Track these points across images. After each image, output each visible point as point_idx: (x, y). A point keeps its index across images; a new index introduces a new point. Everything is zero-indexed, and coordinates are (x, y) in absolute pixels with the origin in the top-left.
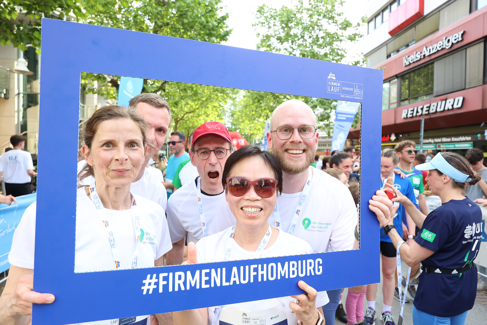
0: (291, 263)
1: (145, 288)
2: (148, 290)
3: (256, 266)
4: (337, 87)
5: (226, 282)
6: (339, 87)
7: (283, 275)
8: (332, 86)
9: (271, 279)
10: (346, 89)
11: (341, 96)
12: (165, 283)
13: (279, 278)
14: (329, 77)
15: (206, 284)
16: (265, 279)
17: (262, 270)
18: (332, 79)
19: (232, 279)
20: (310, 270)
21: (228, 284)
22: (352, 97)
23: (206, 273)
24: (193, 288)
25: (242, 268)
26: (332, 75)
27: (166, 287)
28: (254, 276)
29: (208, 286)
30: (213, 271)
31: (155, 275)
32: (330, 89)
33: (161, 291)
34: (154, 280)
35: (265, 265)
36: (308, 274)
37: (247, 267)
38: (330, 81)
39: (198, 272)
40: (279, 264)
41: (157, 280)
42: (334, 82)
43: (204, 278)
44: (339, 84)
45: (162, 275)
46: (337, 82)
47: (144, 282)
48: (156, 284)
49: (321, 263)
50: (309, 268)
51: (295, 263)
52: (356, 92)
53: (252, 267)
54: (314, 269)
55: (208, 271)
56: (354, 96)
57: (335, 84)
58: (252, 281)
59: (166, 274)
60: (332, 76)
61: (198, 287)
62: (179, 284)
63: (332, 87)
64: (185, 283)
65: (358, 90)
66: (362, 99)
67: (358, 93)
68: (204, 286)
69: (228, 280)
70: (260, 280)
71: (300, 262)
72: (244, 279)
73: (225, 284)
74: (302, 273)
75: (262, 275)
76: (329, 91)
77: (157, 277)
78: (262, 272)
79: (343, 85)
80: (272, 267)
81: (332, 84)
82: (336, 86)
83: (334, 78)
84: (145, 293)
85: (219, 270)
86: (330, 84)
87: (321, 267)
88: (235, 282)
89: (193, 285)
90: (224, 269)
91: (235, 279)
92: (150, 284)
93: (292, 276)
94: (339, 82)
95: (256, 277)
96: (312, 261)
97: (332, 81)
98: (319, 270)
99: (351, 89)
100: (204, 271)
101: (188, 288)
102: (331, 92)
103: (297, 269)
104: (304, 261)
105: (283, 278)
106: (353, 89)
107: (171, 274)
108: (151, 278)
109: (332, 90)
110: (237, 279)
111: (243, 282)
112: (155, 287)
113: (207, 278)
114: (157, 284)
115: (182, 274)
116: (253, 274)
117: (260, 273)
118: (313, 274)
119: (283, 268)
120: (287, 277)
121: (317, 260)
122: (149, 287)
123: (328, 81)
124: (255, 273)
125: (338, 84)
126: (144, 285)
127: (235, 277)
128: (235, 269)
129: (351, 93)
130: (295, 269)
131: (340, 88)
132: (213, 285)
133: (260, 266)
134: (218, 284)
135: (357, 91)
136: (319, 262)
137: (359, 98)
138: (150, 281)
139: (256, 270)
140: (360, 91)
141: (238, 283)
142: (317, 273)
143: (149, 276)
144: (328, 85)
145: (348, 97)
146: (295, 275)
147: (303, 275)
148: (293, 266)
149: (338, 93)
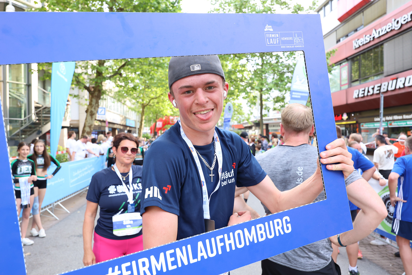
0: (258, 226)
3: (221, 237)
4: (276, 38)
5: (194, 258)
6: (277, 38)
7: (251, 241)
8: (271, 38)
9: (239, 246)
10: (286, 39)
11: (282, 47)
12: (129, 273)
13: (248, 244)
14: (266, 30)
15: (173, 265)
16: (234, 248)
17: (229, 239)
18: (269, 31)
19: (200, 255)
20: (279, 230)
21: (195, 260)
22: (293, 47)
23: (170, 254)
24: (160, 273)
25: (207, 241)
26: (269, 26)
28: (221, 247)
29: (175, 267)
30: (178, 250)
31: (117, 268)
32: (269, 42)
34: (117, 273)
35: (231, 234)
36: (278, 235)
37: (213, 239)
38: (267, 33)
39: (162, 255)
40: (246, 230)
41: (120, 272)
42: (271, 34)
43: (170, 260)
44: (277, 35)
45: (124, 266)
46: (274, 33)
49: (289, 220)
50: (277, 228)
51: (262, 225)
52: (296, 41)
53: (218, 238)
54: (283, 228)
55: (172, 251)
56: (295, 45)
57: (273, 36)
58: (220, 253)
60: (268, 28)
61: (165, 270)
62: (144, 271)
63: (271, 39)
64: (150, 269)
66: (303, 46)
67: (298, 41)
68: (171, 268)
69: (195, 256)
70: (228, 250)
71: (266, 224)
72: (212, 252)
73: (192, 261)
74: (271, 234)
75: (230, 245)
76: (268, 43)
77: (120, 269)
78: (230, 242)
79: (282, 35)
80: (239, 234)
81: (271, 36)
82: (274, 38)
83: (272, 30)
85: (184, 248)
86: (268, 36)
87: (289, 225)
88: (202, 257)
89: (159, 269)
90: (189, 246)
91: (202, 254)
93: (261, 240)
94: (276, 33)
95: (224, 248)
96: (279, 220)
97: (269, 34)
98: (288, 228)
99: (291, 38)
100: (168, 253)
101: (155, 273)
102: (270, 44)
103: (265, 231)
104: (271, 222)
105: (252, 243)
106: (293, 38)
108: (113, 271)
109: (272, 42)
110: (204, 254)
111: (211, 255)
113: (173, 259)
115: (146, 260)
116: (220, 245)
117: (227, 242)
118: (282, 233)
119: (250, 232)
120: (256, 242)
121: (284, 218)
123: (266, 34)
124: (222, 244)
127: (201, 252)
128: (200, 244)
129: (291, 42)
130: (263, 232)
131: (279, 39)
132: (180, 265)
133: (226, 236)
134: (186, 263)
135: (297, 39)
136: (286, 220)
137: (300, 46)
139: (222, 240)
140: (300, 38)
141: (206, 257)
142: (287, 232)
143: (110, 269)
144: (267, 38)
145: (288, 47)
146: (264, 238)
147: (273, 236)
148: (261, 229)
149: (278, 44)
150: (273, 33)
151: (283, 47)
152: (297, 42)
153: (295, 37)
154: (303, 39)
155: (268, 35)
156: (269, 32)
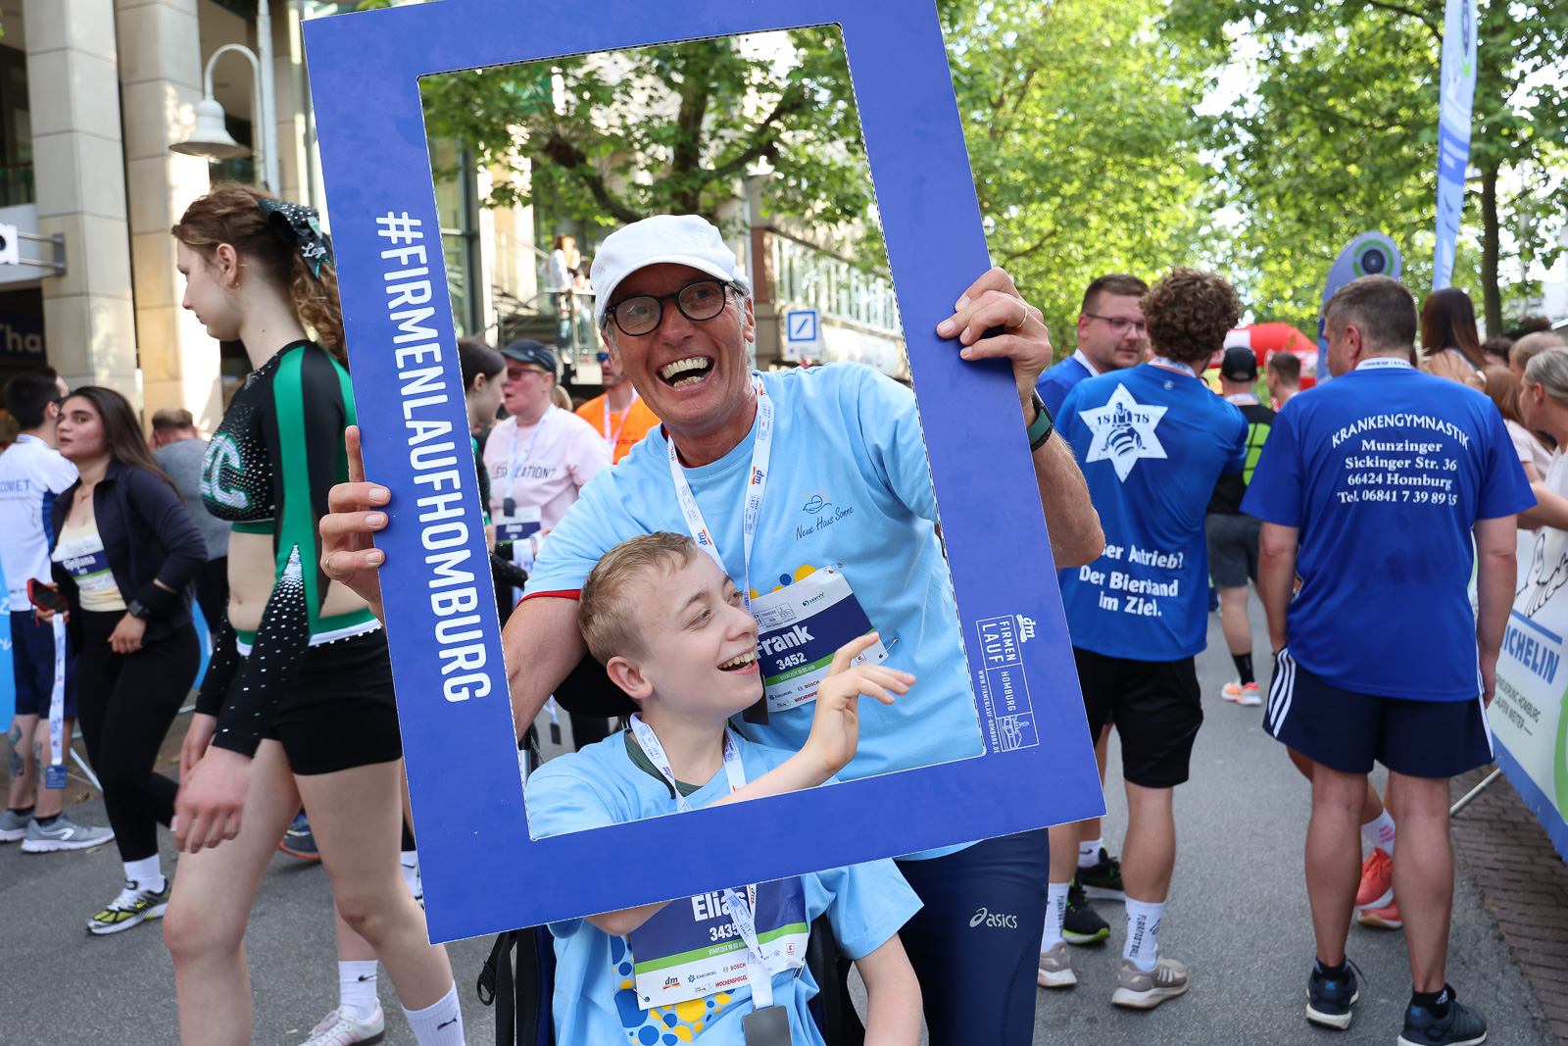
0: (472, 592)
1: (390, 219)
2: (386, 227)
3: (457, 485)
4: (1003, 654)
5: (413, 409)
6: (1005, 658)
7: (437, 571)
8: (1001, 636)
9: (426, 534)
10: (1007, 686)
11: (981, 672)
12: (405, 261)
13: (429, 560)
14: (1019, 617)
15: (405, 358)
16: (423, 518)
17: (449, 506)
19: (419, 425)
20: (456, 658)
21: (408, 415)
22: (989, 713)
23: (432, 353)
24: (394, 329)
25: (450, 446)
26: (1032, 628)
27: (395, 264)
28: (432, 484)
29: (400, 364)
30: (439, 371)
31: (420, 235)
32: (990, 631)
33: (385, 255)
34: (408, 235)
35: (460, 512)
36: (443, 654)
37: (453, 460)
38: (1011, 623)
39: (433, 333)
40: (466, 554)
41: (409, 241)
42: (1013, 637)
43: (418, 352)
44: (1011, 657)
45: (421, 250)
46: (1016, 649)
47: (405, 215)
48: (402, 240)
49: (480, 693)
50: (461, 652)
51: (473, 605)
52: (1008, 723)
53: (454, 475)
54: (460, 672)
55: (438, 358)
56: (993, 718)
57: (1008, 643)
58: (418, 480)
59: (423, 260)
60: (1027, 628)
61: (397, 340)
62: (403, 293)
63: (997, 636)
64: (406, 307)
65: (1017, 731)
66: (996, 750)
67: (1009, 731)
68: (400, 354)
69: (419, 414)
70: (422, 502)
71: (476, 619)
72: (421, 458)
73: (408, 406)
74: (447, 632)
75: (433, 508)
76: (984, 627)
77: (416, 242)
78: (441, 507)
79: (1015, 674)
80: (457, 534)
81: (1006, 635)
82: (1003, 648)
83: (1024, 639)
84: (380, 220)
85: (442, 386)
86: (1003, 626)
87: (465, 695)
88: (413, 433)
89: (402, 327)
90: (443, 399)
91: (420, 431)
92: (400, 228)
93: (436, 598)
94: (1016, 653)
95: (428, 490)
96: (481, 662)
97: (1012, 630)
98: (456, 689)
99: (1011, 704)
100: (435, 348)
101: (394, 317)
102: (982, 633)
103: (458, 615)
104: (478, 634)
105: (429, 572)
106: (1013, 712)
107: (424, 271)
108: (413, 228)
109: (990, 638)
110: (421, 437)
111: (415, 454)
112: (394, 241)
113: (419, 360)
114: (402, 244)
115: (427, 297)
116: (437, 480)
117: (440, 501)
118: (445, 670)
119: (458, 567)
120: (433, 584)
121: (485, 679)
122: (393, 227)
123: (1009, 619)
124: (438, 487)
125: (1012, 653)
126: (398, 216)
127: (426, 430)
128: (445, 427)
129: (1001, 708)
130: (456, 606)
131: (1003, 664)
132: (402, 376)
133: (458, 496)
134: (405, 391)
135: (1012, 725)
136: (480, 685)
137: (994, 741)
138: (407, 228)
139: (447, 486)
140: (1017, 736)
141: (412, 441)
142: (449, 684)
143: (418, 223)
144: (997, 621)
145: (986, 696)
146: (439, 611)
147: (442, 639)
148: (465, 600)
149: (987, 660)
150: (1014, 642)
151: (982, 677)
152: (1005, 728)
153: (1020, 719)
154: (1016, 748)
155: (1007, 626)
156: (1015, 629)
